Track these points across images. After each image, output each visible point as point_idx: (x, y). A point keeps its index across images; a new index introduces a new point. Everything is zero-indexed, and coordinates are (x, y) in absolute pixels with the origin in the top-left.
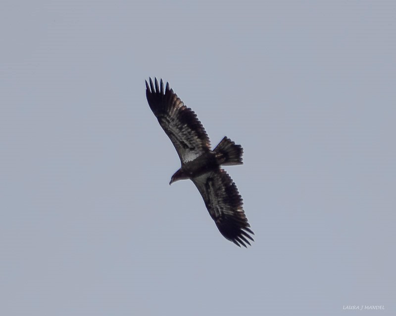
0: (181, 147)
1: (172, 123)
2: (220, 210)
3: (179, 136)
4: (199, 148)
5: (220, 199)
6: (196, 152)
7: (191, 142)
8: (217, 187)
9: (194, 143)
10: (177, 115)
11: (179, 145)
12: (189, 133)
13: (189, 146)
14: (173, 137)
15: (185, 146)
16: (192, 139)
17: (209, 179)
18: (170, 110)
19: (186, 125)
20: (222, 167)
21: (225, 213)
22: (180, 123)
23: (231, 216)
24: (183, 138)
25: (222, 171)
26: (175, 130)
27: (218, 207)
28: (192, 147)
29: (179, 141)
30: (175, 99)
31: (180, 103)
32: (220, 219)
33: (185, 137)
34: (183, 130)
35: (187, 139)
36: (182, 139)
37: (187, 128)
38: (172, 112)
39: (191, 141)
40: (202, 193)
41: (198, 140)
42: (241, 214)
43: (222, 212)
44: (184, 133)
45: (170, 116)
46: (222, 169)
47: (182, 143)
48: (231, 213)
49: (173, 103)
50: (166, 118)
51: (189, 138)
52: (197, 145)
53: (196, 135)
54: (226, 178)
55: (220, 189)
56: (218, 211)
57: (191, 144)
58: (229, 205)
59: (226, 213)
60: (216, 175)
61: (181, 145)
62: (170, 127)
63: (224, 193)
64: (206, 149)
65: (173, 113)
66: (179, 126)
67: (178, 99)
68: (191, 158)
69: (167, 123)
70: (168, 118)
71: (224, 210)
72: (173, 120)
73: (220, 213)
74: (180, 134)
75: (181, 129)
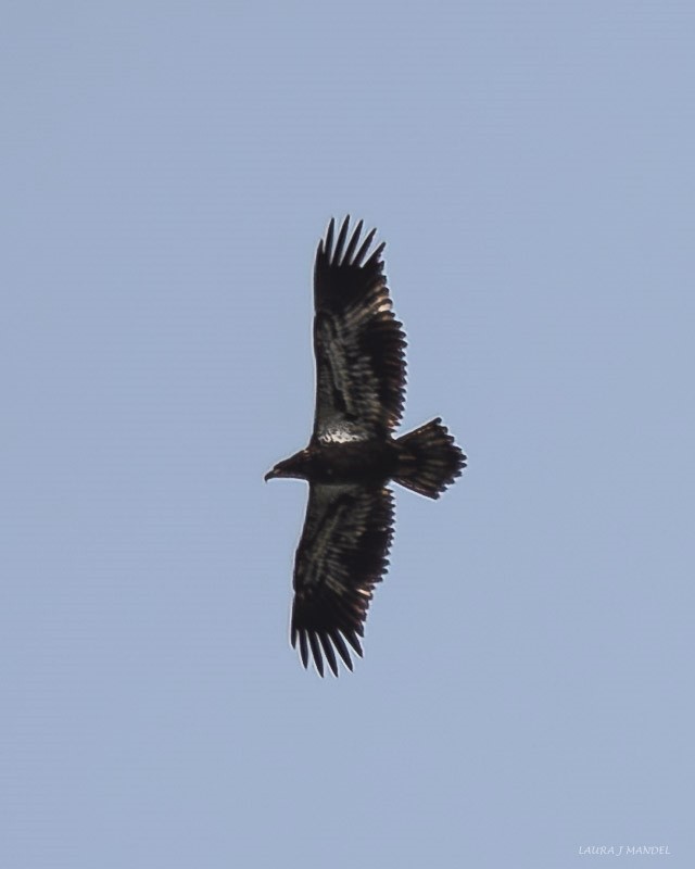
0: (330, 404)
1: (341, 341)
2: (319, 572)
3: (339, 376)
4: (366, 421)
5: (336, 550)
6: (355, 428)
7: (358, 402)
8: (351, 522)
9: (362, 406)
10: (362, 326)
11: (327, 395)
12: (366, 378)
13: (349, 408)
14: (326, 372)
15: (339, 404)
16: (362, 395)
17: (344, 499)
18: (353, 307)
19: (367, 359)
20: (392, 485)
21: (327, 582)
22: (356, 347)
23: (336, 594)
24: (344, 384)
25: (385, 493)
26: (338, 360)
27: (320, 565)
28: (354, 413)
29: (334, 387)
30: (378, 289)
31: (384, 302)
32: (310, 591)
33: (350, 383)
34: (356, 367)
35: (352, 392)
36: (340, 384)
37: (366, 366)
38: (355, 315)
39: (361, 398)
40: (309, 519)
41: (377, 404)
42: (363, 601)
43: (323, 578)
44: (355, 374)
45: (343, 322)
46: (387, 487)
47: (337, 394)
48: (340, 588)
49: (370, 295)
50: (332, 323)
51: (358, 391)
52: (366, 414)
53: (376, 391)
54: (382, 512)
55: (353, 528)
56: (314, 574)
57: (354, 404)
58: (347, 570)
59: (331, 586)
60: (365, 496)
61: (331, 398)
62: (333, 346)
63: (355, 541)
64: (382, 430)
65: (355, 317)
66: (352, 355)
67: (386, 291)
68: (340, 438)
69: (330, 335)
70: (337, 324)
71: (329, 577)
72: (346, 334)
73: (317, 579)
74: (343, 372)
75: (350, 361)
